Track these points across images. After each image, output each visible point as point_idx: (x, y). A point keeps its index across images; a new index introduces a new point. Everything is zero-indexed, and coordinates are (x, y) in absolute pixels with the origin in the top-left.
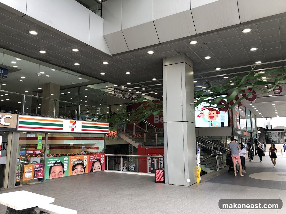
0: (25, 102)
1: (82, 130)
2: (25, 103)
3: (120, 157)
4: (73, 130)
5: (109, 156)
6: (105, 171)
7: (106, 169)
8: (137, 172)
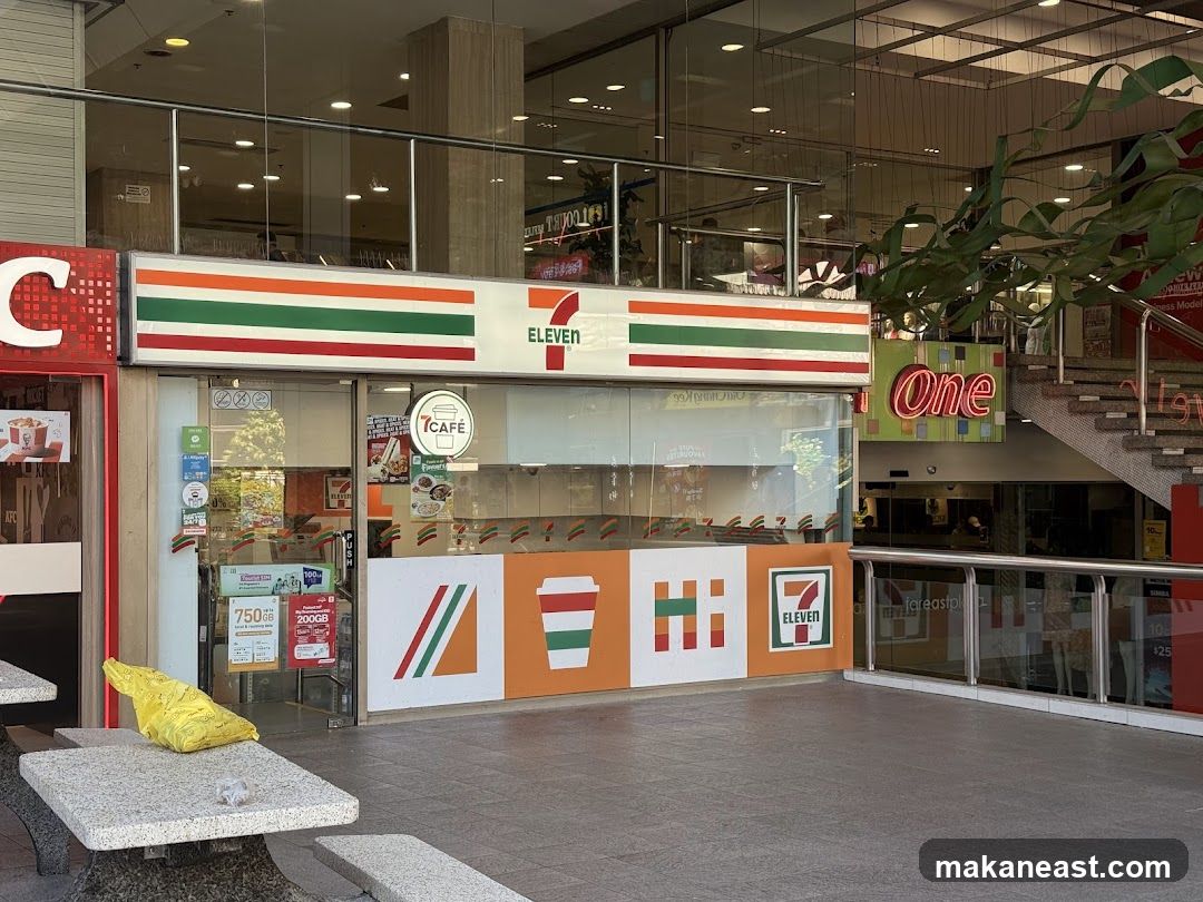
0: (184, 168)
1: (635, 360)
2: (180, 173)
3: (956, 574)
4: (555, 357)
5: (882, 568)
6: (853, 676)
7: (860, 663)
8: (1095, 698)
